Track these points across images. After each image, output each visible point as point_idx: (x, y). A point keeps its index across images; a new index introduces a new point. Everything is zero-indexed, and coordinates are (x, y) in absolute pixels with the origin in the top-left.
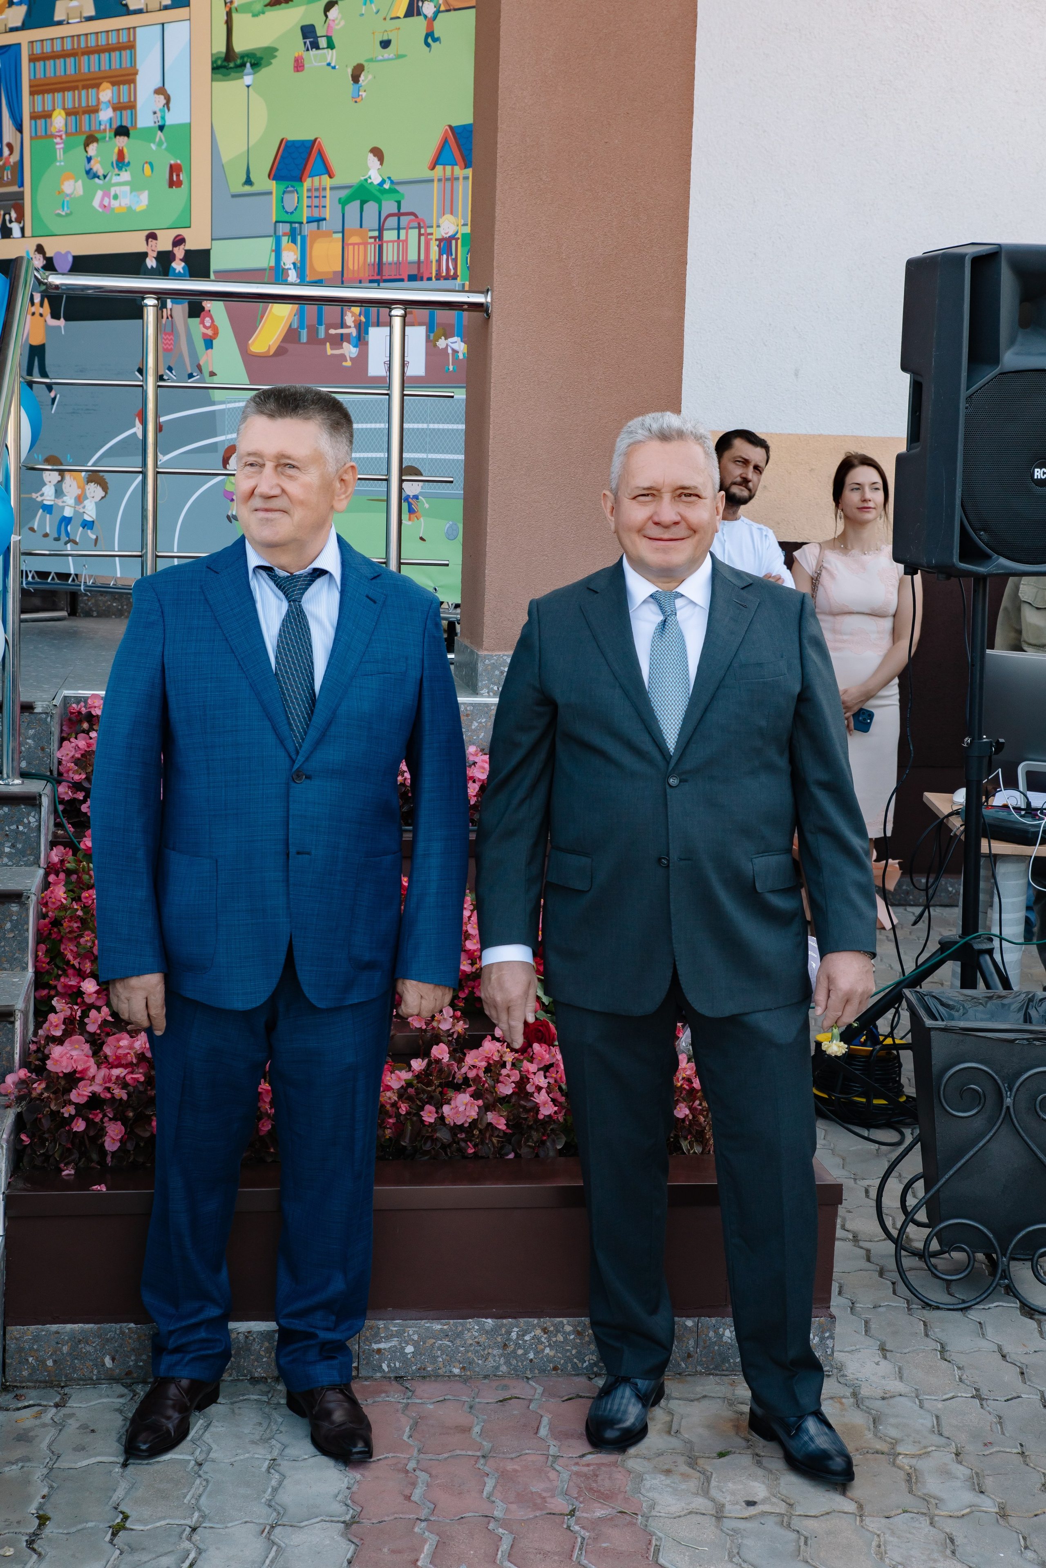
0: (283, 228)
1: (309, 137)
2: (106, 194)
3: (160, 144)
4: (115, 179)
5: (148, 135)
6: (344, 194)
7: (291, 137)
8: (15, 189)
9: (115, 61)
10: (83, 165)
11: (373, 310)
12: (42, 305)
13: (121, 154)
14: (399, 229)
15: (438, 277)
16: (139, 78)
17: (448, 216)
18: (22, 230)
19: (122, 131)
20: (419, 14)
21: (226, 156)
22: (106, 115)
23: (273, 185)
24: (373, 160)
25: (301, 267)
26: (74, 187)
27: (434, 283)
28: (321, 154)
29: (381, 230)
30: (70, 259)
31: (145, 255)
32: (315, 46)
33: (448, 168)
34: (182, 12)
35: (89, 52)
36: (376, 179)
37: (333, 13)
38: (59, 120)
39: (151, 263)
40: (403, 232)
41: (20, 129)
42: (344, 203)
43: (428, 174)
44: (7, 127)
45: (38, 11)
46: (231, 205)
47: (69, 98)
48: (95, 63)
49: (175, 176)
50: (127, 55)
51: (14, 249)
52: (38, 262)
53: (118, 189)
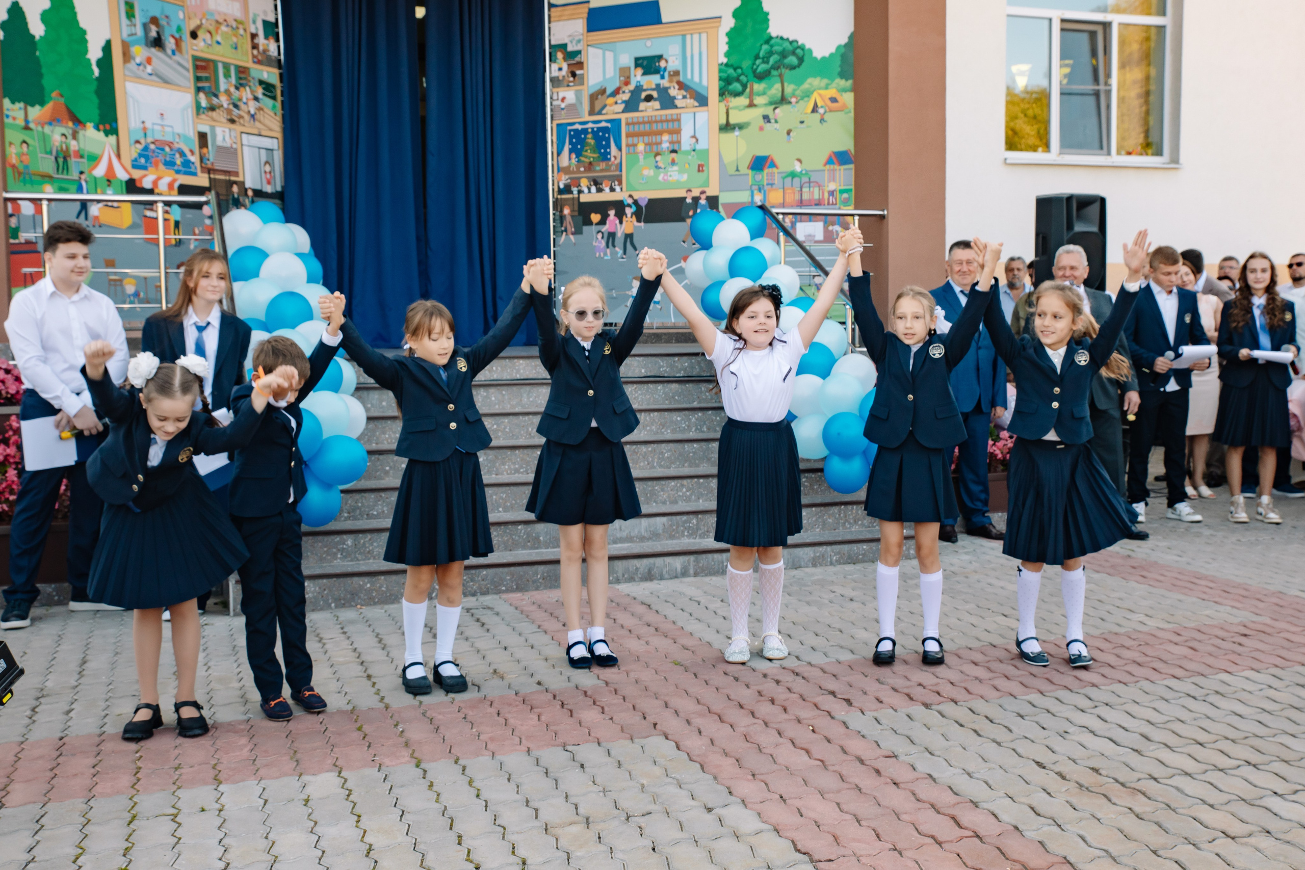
0: (755, 187)
1: (766, 154)
2: (666, 175)
3: (693, 156)
5: (687, 153)
6: (784, 175)
7: (758, 154)
8: (618, 173)
9: (670, 125)
10: (654, 164)
11: (798, 217)
12: (632, 217)
13: (673, 160)
14: (809, 187)
15: (828, 204)
16: (682, 132)
17: (832, 183)
18: (621, 189)
19: (674, 151)
20: (817, 112)
21: (726, 160)
22: (665, 145)
23: (750, 172)
24: (797, 164)
25: (763, 202)
26: (649, 172)
27: (826, 206)
28: (772, 161)
29: (801, 188)
30: (647, 200)
31: (685, 198)
32: (769, 121)
33: (832, 166)
34: (705, 108)
35: (656, 122)
36: (799, 170)
37: (777, 111)
38: (641, 147)
39: (689, 201)
40: (811, 189)
41: (620, 149)
42: (784, 178)
43: (822, 168)
44: (614, 150)
45: (631, 106)
46: (729, 179)
47: (646, 139)
48: (660, 126)
49: (700, 168)
50: (676, 124)
51: (617, 196)
52: (630, 201)
53: (672, 173)
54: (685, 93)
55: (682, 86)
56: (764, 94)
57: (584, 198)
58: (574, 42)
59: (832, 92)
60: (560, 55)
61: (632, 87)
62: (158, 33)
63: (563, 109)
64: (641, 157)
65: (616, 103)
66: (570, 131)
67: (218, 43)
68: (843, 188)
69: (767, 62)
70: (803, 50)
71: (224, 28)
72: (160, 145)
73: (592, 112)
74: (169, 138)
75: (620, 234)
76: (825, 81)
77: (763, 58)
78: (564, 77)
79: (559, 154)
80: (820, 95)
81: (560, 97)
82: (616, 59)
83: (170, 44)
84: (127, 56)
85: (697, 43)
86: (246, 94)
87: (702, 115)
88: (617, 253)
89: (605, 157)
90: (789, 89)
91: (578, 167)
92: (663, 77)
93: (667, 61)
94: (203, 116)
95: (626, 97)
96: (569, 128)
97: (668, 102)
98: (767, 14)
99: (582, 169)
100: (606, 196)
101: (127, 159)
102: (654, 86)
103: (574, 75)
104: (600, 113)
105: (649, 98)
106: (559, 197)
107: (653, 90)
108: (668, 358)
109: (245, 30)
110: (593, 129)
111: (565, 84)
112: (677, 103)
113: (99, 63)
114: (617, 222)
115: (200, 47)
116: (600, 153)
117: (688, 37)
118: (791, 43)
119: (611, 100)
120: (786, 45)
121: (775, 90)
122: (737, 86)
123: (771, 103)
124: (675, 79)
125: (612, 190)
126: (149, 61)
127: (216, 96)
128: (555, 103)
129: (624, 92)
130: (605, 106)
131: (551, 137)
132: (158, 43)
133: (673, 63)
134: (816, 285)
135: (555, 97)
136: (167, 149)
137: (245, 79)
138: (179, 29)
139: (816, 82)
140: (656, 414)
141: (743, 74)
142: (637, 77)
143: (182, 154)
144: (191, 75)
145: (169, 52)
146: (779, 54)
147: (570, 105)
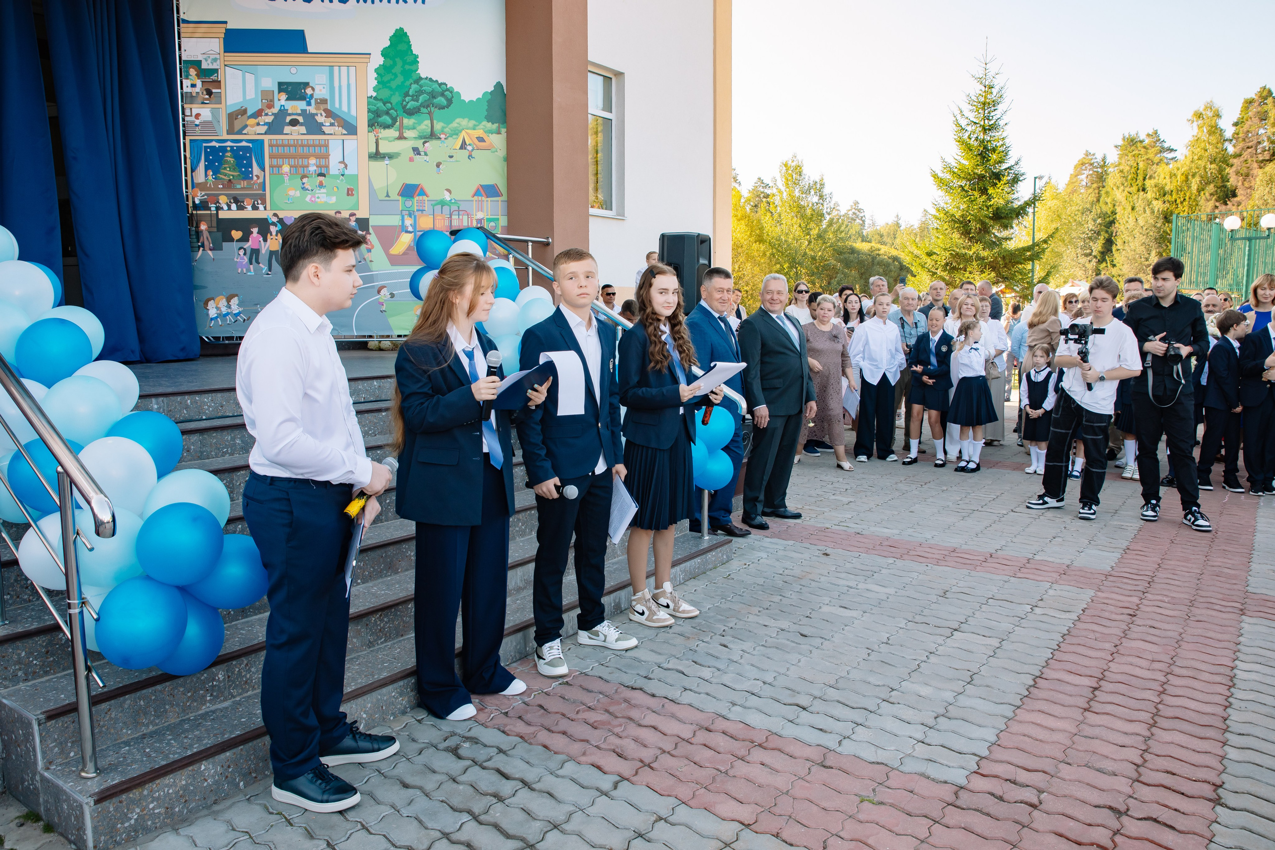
0: (405, 212)
1: (416, 183)
2: (313, 196)
3: (342, 181)
4: (317, 191)
5: (335, 177)
6: (433, 203)
7: (408, 182)
8: (261, 192)
9: (318, 150)
10: (300, 185)
12: (277, 235)
13: (321, 183)
14: (458, 215)
16: (330, 157)
17: (482, 212)
18: (265, 208)
19: (321, 175)
20: (465, 149)
21: (376, 186)
22: (312, 169)
23: (400, 198)
24: (447, 193)
25: (415, 226)
26: (295, 193)
28: (422, 189)
29: (451, 215)
32: (419, 154)
33: (480, 198)
34: (353, 137)
35: (303, 146)
36: (448, 199)
37: (426, 145)
38: (286, 168)
40: (461, 217)
41: (264, 170)
42: (433, 206)
43: (471, 199)
44: (256, 170)
45: (275, 127)
46: (379, 203)
47: (292, 162)
48: (306, 150)
49: (350, 192)
50: (323, 150)
51: (260, 214)
52: (275, 220)
53: (319, 195)
54: (333, 121)
55: (329, 114)
56: (414, 128)
57: (223, 215)
58: (209, 61)
59: (479, 133)
60: (193, 72)
61: (275, 110)
63: (197, 125)
64: (286, 179)
65: (258, 124)
66: (206, 148)
68: (489, 217)
69: (417, 101)
70: (451, 92)
73: (229, 133)
75: (263, 251)
76: (472, 123)
77: (412, 96)
78: (198, 93)
79: (193, 171)
80: (468, 134)
81: (194, 114)
82: (257, 83)
85: (344, 75)
87: (351, 143)
88: (262, 269)
89: (247, 175)
90: (438, 126)
91: (216, 185)
92: (309, 104)
93: (313, 89)
95: (269, 119)
96: (205, 145)
97: (314, 128)
98: (417, 57)
99: (220, 186)
100: (248, 213)
102: (300, 112)
103: (209, 93)
104: (240, 132)
105: (294, 123)
106: (195, 213)
107: (299, 115)
110: (232, 147)
111: (200, 101)
112: (325, 129)
114: (261, 239)
116: (241, 171)
117: (336, 69)
118: (440, 85)
119: (252, 121)
120: (436, 86)
121: (425, 126)
122: (386, 119)
123: (420, 137)
124: (322, 107)
128: (187, 119)
129: (267, 115)
130: (246, 126)
131: (186, 153)
133: (320, 92)
135: (188, 112)
139: (464, 122)
141: (392, 108)
142: (281, 101)
146: (428, 94)
147: (205, 122)
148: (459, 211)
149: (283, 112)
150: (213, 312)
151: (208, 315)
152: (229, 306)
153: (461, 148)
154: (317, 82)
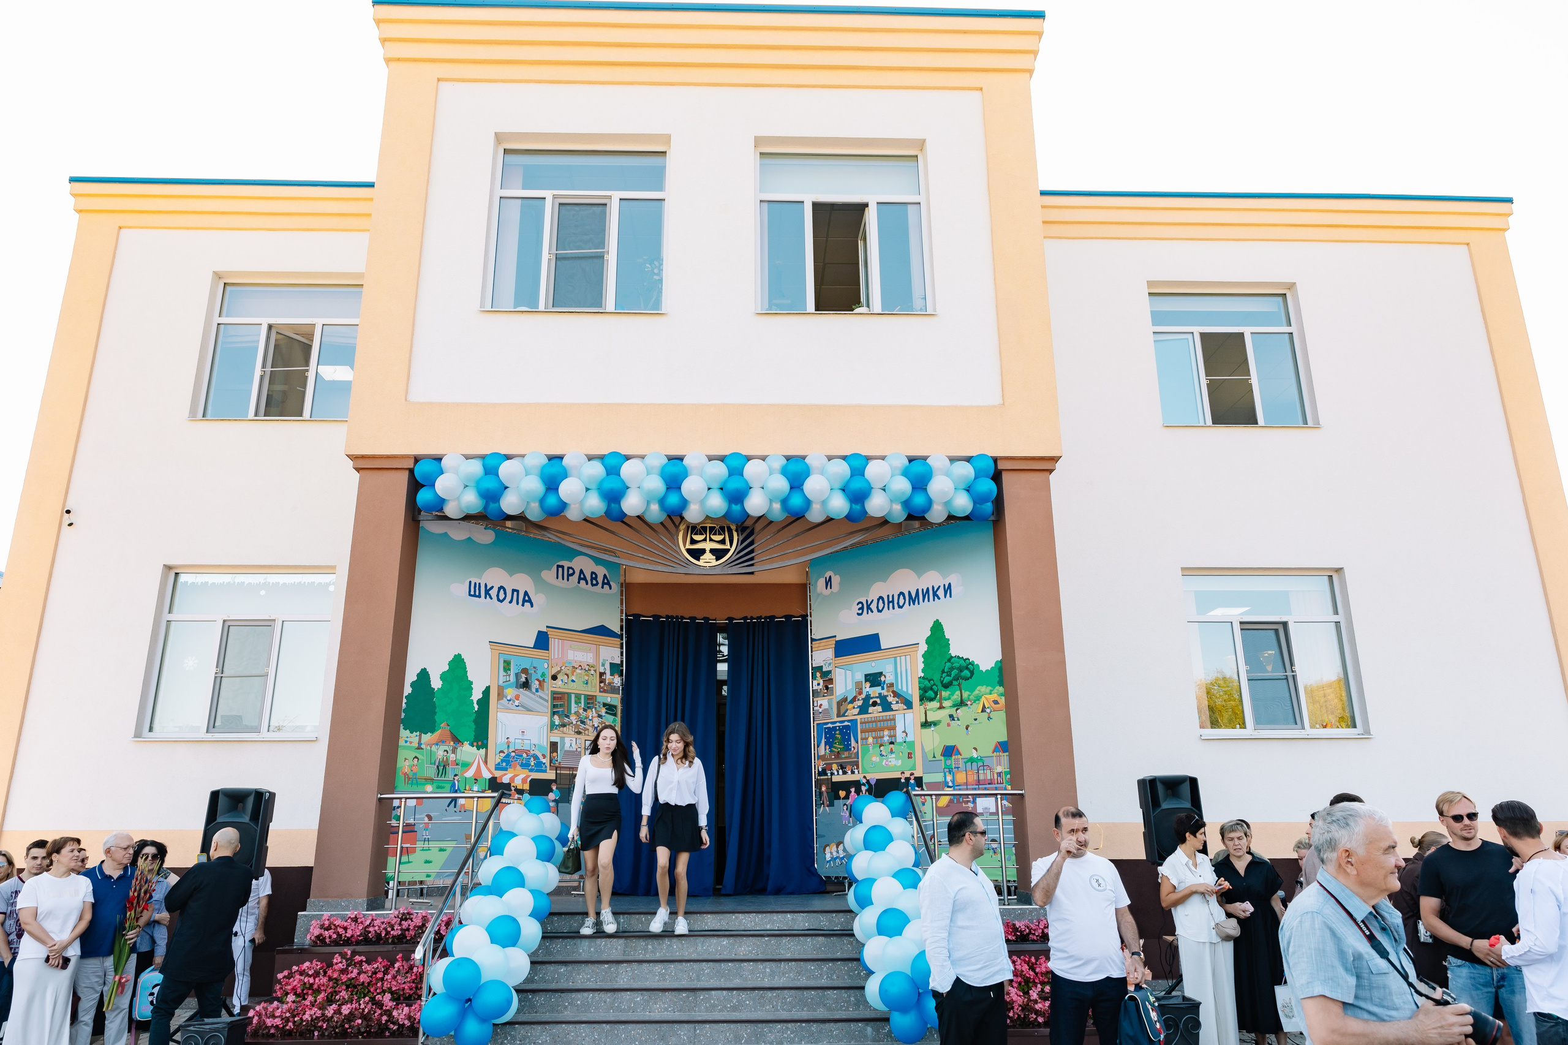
0: (946, 770)
1: (953, 744)
2: (887, 760)
3: (905, 746)
4: (890, 757)
5: (900, 744)
6: (965, 760)
7: (947, 744)
8: (856, 760)
9: (889, 723)
10: (879, 752)
13: (892, 749)
14: (984, 770)
15: (998, 783)
16: (897, 728)
17: (999, 766)
18: (858, 772)
19: (892, 743)
20: (985, 711)
21: (927, 749)
22: (886, 739)
23: (942, 758)
24: (974, 751)
25: (953, 782)
26: (876, 759)
27: (996, 785)
28: (957, 749)
29: (978, 770)
31: (901, 778)
32: (953, 720)
33: (998, 753)
34: (911, 710)
35: (880, 721)
36: (976, 756)
37: (958, 711)
38: (870, 740)
39: (903, 780)
41: (857, 741)
42: (966, 763)
43: (992, 755)
44: (853, 742)
45: (863, 710)
46: (929, 763)
47: (874, 734)
48: (882, 724)
49: (910, 756)
50: (893, 722)
51: (856, 777)
52: (864, 781)
53: (891, 760)
54: (897, 700)
55: (895, 694)
56: (949, 699)
57: (835, 779)
58: (827, 665)
59: (994, 696)
60: (818, 674)
61: (863, 696)
62: (526, 678)
63: (820, 713)
64: (871, 747)
65: (854, 708)
66: (826, 728)
67: (573, 681)
68: (1004, 771)
69: (950, 675)
70: (973, 665)
71: (578, 671)
72: (519, 753)
73: (838, 716)
74: (526, 748)
76: (989, 688)
77: (947, 673)
78: (821, 689)
79: (818, 747)
80: (986, 698)
81: (819, 704)
82: (853, 677)
83: (535, 684)
84: (501, 696)
85: (904, 662)
86: (592, 713)
87: (909, 715)
89: (847, 748)
90: (965, 695)
91: (830, 756)
92: (883, 689)
93: (885, 677)
94: (556, 731)
95: (860, 703)
96: (825, 726)
97: (887, 707)
98: (948, 640)
99: (833, 757)
100: (849, 777)
101: (492, 764)
102: (877, 695)
103: (827, 688)
104: (844, 715)
105: (875, 704)
106: (819, 778)
107: (877, 697)
108: (827, 914)
109: (595, 671)
110: (839, 727)
111: (822, 694)
112: (894, 707)
113: (479, 702)
115: (559, 685)
116: (844, 745)
117: (898, 659)
118: (965, 660)
119: (850, 706)
120: (962, 661)
121: (956, 696)
122: (931, 694)
123: (954, 706)
124: (891, 689)
125: (853, 772)
126: (517, 697)
127: (568, 717)
128: (815, 708)
129: (859, 700)
130: (847, 710)
131: (814, 733)
132: (526, 685)
133: (889, 678)
134: (993, 849)
135: (816, 704)
136: (525, 755)
137: (592, 703)
138: (543, 675)
139: (983, 689)
140: (793, 963)
141: (934, 684)
142: (867, 688)
143: (536, 757)
144: (549, 705)
145: (534, 690)
146: (957, 669)
147: (825, 710)
148: (984, 766)
149: (868, 697)
150: (828, 857)
151: (825, 858)
152: (838, 852)
153: (982, 711)
154: (887, 671)
